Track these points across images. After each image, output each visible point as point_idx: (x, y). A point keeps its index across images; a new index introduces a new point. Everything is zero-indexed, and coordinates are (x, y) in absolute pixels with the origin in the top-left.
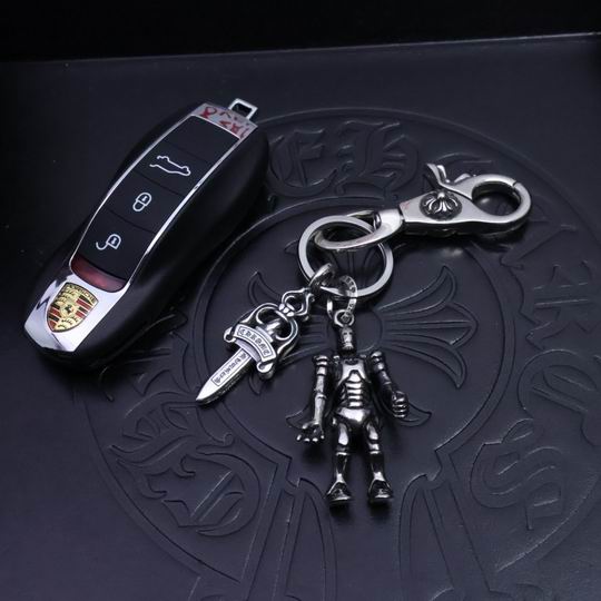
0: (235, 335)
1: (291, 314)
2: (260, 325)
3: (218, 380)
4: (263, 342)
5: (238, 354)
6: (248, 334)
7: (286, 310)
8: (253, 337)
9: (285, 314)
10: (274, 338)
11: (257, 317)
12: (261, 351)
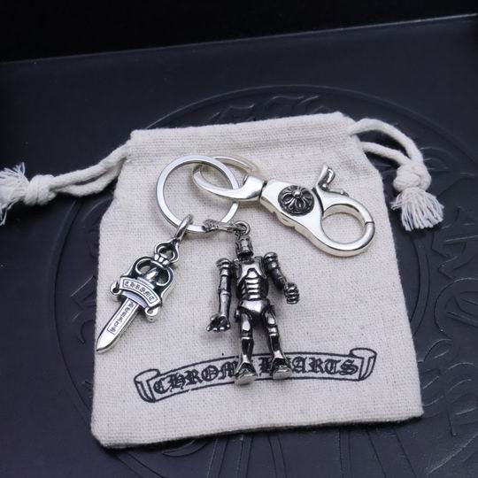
0: (121, 287)
1: (166, 263)
2: (141, 276)
3: (113, 329)
4: (147, 290)
5: (127, 303)
6: (132, 285)
7: (161, 260)
8: (138, 287)
9: (161, 263)
10: (155, 285)
11: (136, 269)
12: (147, 297)
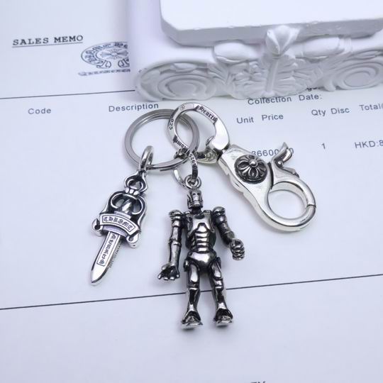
0: (101, 223)
1: (136, 193)
2: (117, 210)
3: (102, 262)
4: (124, 221)
5: (110, 236)
6: (111, 219)
7: (132, 191)
8: (116, 220)
9: (132, 194)
10: (131, 215)
11: (112, 204)
12: (126, 227)
